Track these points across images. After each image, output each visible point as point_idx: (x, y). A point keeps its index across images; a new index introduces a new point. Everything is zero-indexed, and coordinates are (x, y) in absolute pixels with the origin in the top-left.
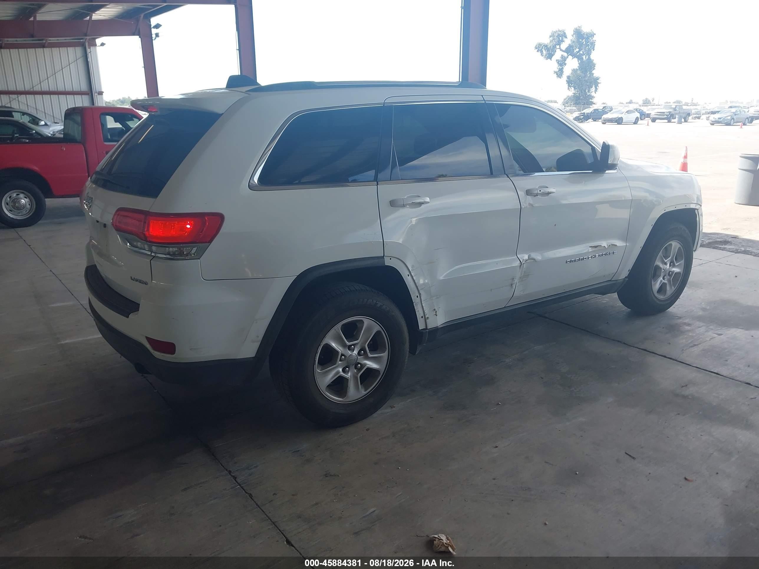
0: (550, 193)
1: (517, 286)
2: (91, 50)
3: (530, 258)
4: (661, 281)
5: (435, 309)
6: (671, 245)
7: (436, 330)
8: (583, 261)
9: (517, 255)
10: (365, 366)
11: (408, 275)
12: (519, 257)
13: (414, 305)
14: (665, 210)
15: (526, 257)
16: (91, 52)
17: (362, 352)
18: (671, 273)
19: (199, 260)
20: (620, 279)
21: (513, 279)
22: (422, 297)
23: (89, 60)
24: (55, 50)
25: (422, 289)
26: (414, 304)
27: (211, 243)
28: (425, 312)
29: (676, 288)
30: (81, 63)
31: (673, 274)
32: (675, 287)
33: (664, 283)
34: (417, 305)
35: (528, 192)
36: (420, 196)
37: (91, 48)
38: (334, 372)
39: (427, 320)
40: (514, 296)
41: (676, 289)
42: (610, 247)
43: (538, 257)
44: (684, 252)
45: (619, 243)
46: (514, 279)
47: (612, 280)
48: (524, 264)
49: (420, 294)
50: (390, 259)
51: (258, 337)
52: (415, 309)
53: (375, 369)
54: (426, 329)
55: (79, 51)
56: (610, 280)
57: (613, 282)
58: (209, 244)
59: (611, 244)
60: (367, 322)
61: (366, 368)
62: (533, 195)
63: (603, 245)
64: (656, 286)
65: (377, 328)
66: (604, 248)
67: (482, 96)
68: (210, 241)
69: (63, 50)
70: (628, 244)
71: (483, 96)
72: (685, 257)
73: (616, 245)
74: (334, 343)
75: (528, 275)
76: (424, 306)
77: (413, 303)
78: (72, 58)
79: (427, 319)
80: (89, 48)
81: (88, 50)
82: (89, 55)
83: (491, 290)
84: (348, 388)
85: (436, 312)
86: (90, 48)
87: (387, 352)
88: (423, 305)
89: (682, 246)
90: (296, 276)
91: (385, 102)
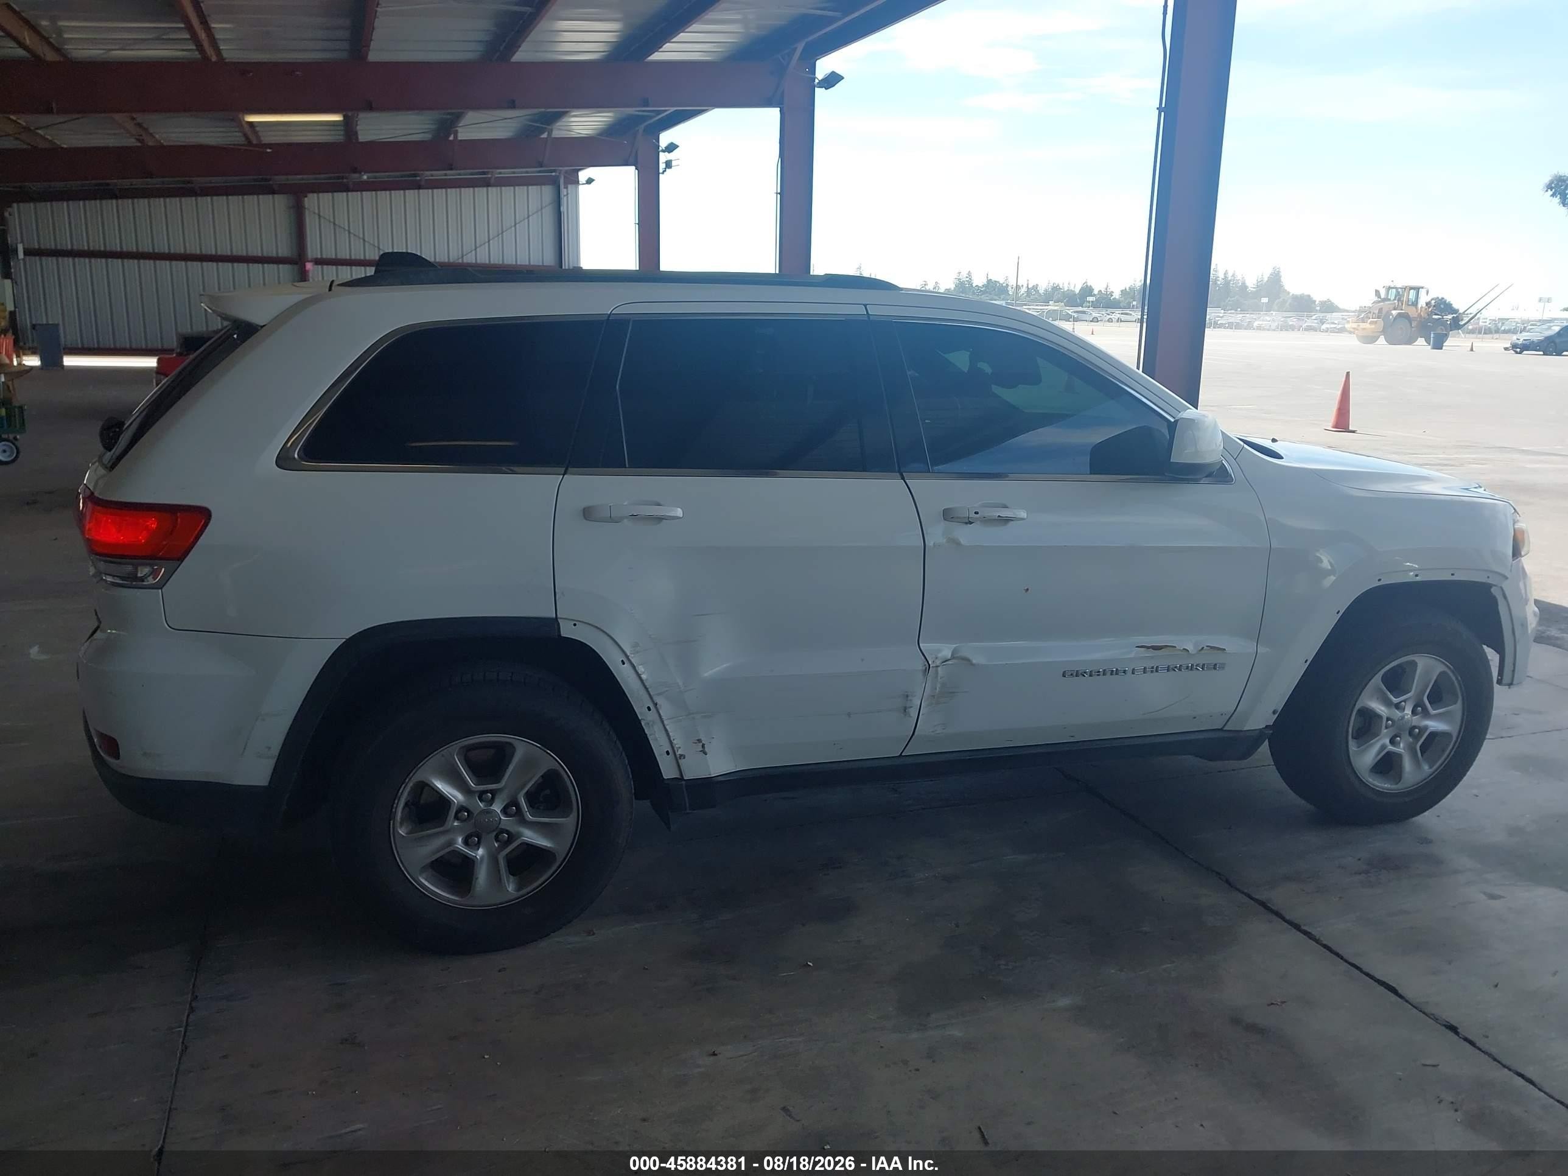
0: (1012, 520)
1: (923, 714)
2: (569, 192)
3: (955, 656)
4: (1383, 747)
5: (699, 741)
6: (1414, 664)
7: (706, 785)
8: (1115, 676)
9: (921, 645)
10: (517, 839)
11: (622, 661)
12: (923, 651)
13: (644, 727)
14: (1379, 580)
15: (946, 652)
16: (567, 194)
17: (514, 808)
18: (1417, 730)
19: (160, 591)
20: (1245, 729)
21: (907, 696)
22: (661, 712)
23: (563, 209)
24: (508, 191)
25: (659, 694)
26: (643, 724)
27: (182, 561)
28: (675, 742)
29: (1435, 767)
30: (548, 214)
31: (1424, 733)
32: (1433, 766)
33: (1389, 754)
34: (652, 726)
35: (948, 515)
36: (662, 503)
37: (569, 186)
38: (441, 841)
39: (681, 762)
40: (916, 733)
41: (1436, 770)
42: (1203, 652)
43: (978, 653)
44: (1460, 684)
45: (1234, 645)
46: (909, 698)
47: (1225, 729)
48: (937, 666)
49: (656, 704)
50: (575, 625)
51: (269, 748)
52: (646, 735)
53: (541, 848)
54: (682, 779)
55: (547, 191)
56: (1221, 730)
57: (1226, 735)
58: (179, 562)
59: (1207, 646)
60: (523, 748)
61: (520, 842)
62: (959, 520)
63: (1180, 646)
64: (1365, 758)
65: (549, 761)
66: (1185, 653)
67: (865, 306)
68: (181, 559)
69: (521, 191)
70: (1262, 650)
71: (868, 306)
72: (1462, 695)
73: (1225, 649)
74: (439, 782)
75: (954, 693)
76: (669, 730)
77: (639, 722)
78: (534, 205)
79: (680, 759)
80: (564, 188)
81: (564, 192)
82: (564, 200)
83: (849, 715)
84: (474, 879)
85: (703, 746)
86: (566, 188)
87: (574, 814)
88: (667, 727)
89: (1449, 668)
90: (344, 640)
91: (613, 312)
